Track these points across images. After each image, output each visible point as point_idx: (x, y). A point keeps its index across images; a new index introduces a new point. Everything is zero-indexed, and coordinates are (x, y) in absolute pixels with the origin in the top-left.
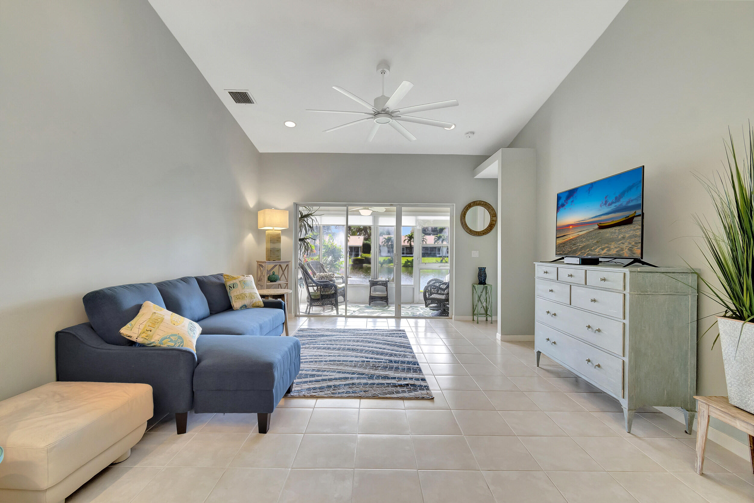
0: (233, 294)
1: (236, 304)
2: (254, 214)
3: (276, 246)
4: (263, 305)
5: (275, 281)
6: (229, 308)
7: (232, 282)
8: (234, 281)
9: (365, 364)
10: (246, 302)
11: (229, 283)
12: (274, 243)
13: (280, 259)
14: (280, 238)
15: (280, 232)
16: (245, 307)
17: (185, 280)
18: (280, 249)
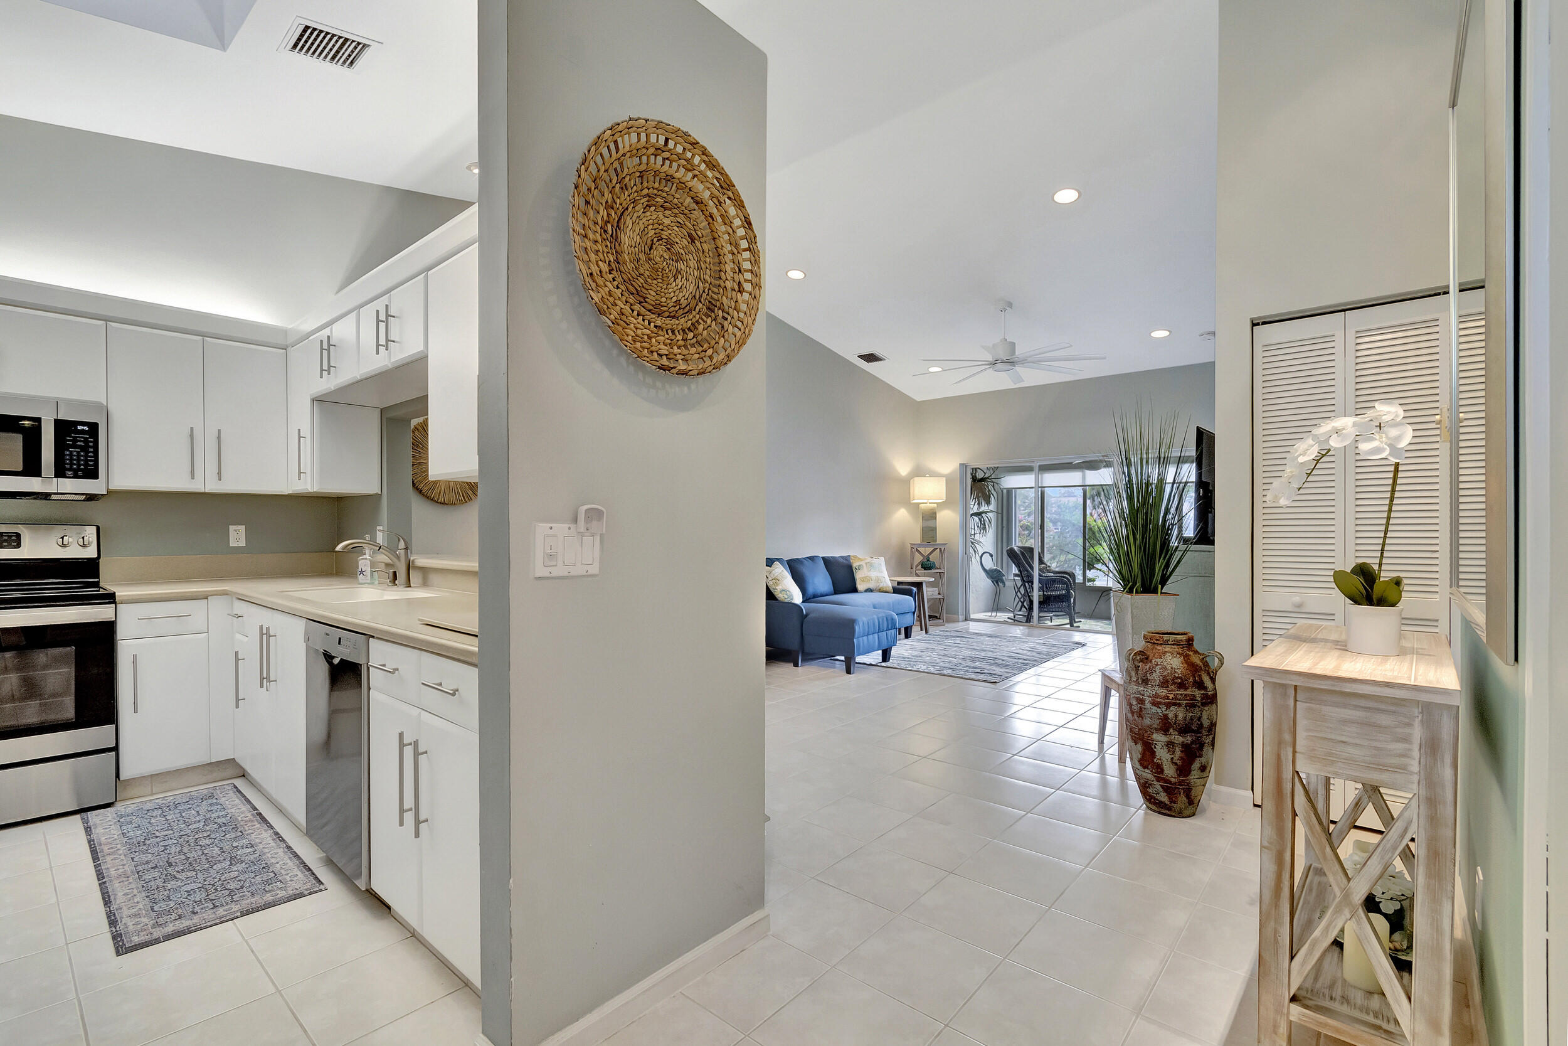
0: (859, 576)
1: (860, 586)
2: (906, 482)
3: (930, 523)
4: (892, 591)
5: (930, 569)
6: (854, 590)
7: (858, 564)
8: (860, 563)
9: (975, 659)
10: (871, 585)
11: (855, 565)
12: (927, 520)
13: (936, 541)
14: (935, 513)
15: (935, 505)
16: (869, 590)
17: (812, 559)
18: (936, 528)
